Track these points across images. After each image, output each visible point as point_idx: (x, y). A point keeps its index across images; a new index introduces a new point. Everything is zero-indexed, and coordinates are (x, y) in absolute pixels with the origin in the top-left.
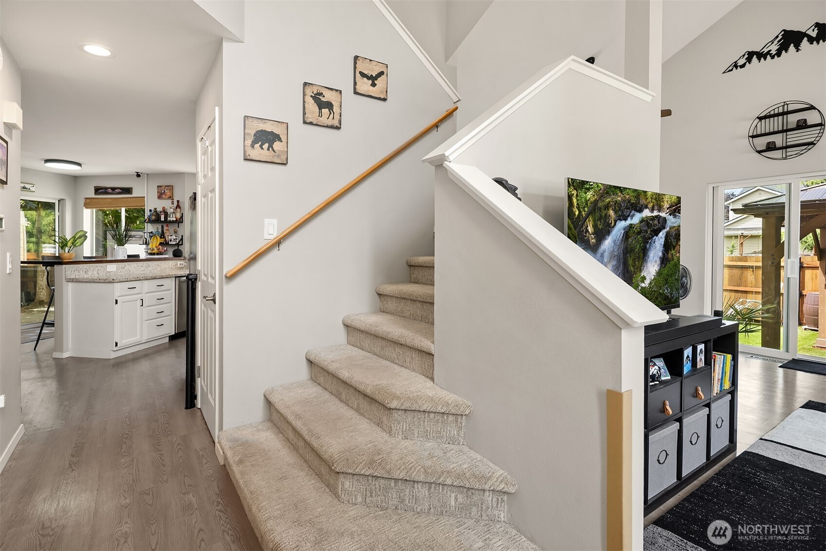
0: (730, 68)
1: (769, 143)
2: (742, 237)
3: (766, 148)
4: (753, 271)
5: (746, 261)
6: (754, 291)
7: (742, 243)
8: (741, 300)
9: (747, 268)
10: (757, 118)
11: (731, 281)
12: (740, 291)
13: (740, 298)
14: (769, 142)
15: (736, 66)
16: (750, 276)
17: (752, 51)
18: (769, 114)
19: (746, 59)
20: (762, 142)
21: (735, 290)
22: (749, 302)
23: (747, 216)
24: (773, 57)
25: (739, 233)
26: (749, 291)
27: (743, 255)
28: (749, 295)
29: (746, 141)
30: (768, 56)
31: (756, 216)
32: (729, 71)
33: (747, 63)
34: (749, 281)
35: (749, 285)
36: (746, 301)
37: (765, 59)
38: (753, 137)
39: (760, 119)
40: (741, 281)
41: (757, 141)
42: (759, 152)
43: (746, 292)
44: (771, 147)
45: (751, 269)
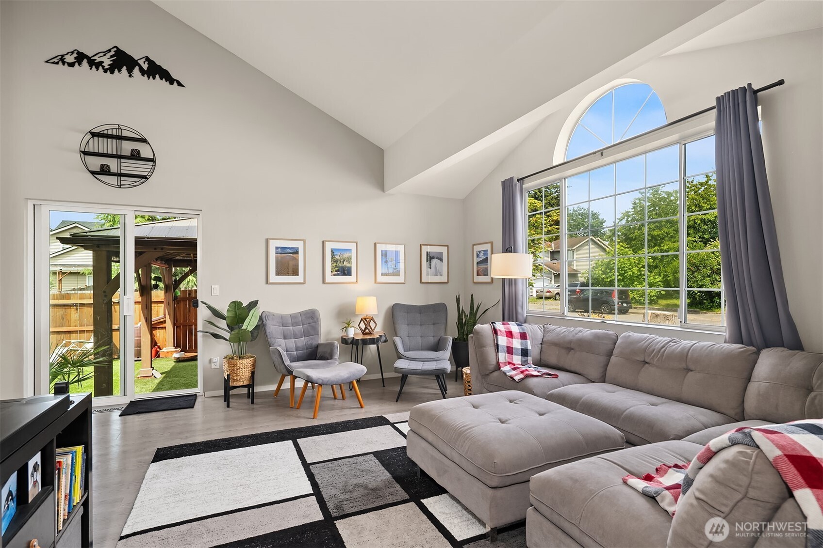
0: (56, 60)
1: (102, 166)
2: (61, 273)
3: (100, 170)
4: (77, 309)
5: (69, 299)
6: (78, 330)
7: (61, 280)
8: (64, 342)
9: (70, 306)
10: (89, 132)
11: (54, 321)
12: (63, 332)
13: (63, 340)
14: (103, 164)
15: (62, 60)
16: (74, 314)
17: (82, 53)
18: (102, 132)
19: (75, 58)
20: (96, 163)
21: (57, 332)
22: (74, 343)
23: (76, 247)
24: (105, 71)
25: (58, 269)
26: (73, 331)
27: (62, 293)
28: (73, 335)
29: (77, 156)
30: (101, 67)
31: (86, 248)
32: (53, 63)
33: (77, 64)
34: (73, 321)
35: (73, 324)
36: (70, 342)
37: (97, 69)
38: (85, 153)
39: (94, 135)
40: (64, 320)
41: (89, 159)
42: (93, 173)
43: (69, 332)
44: (104, 171)
45: (75, 308)
